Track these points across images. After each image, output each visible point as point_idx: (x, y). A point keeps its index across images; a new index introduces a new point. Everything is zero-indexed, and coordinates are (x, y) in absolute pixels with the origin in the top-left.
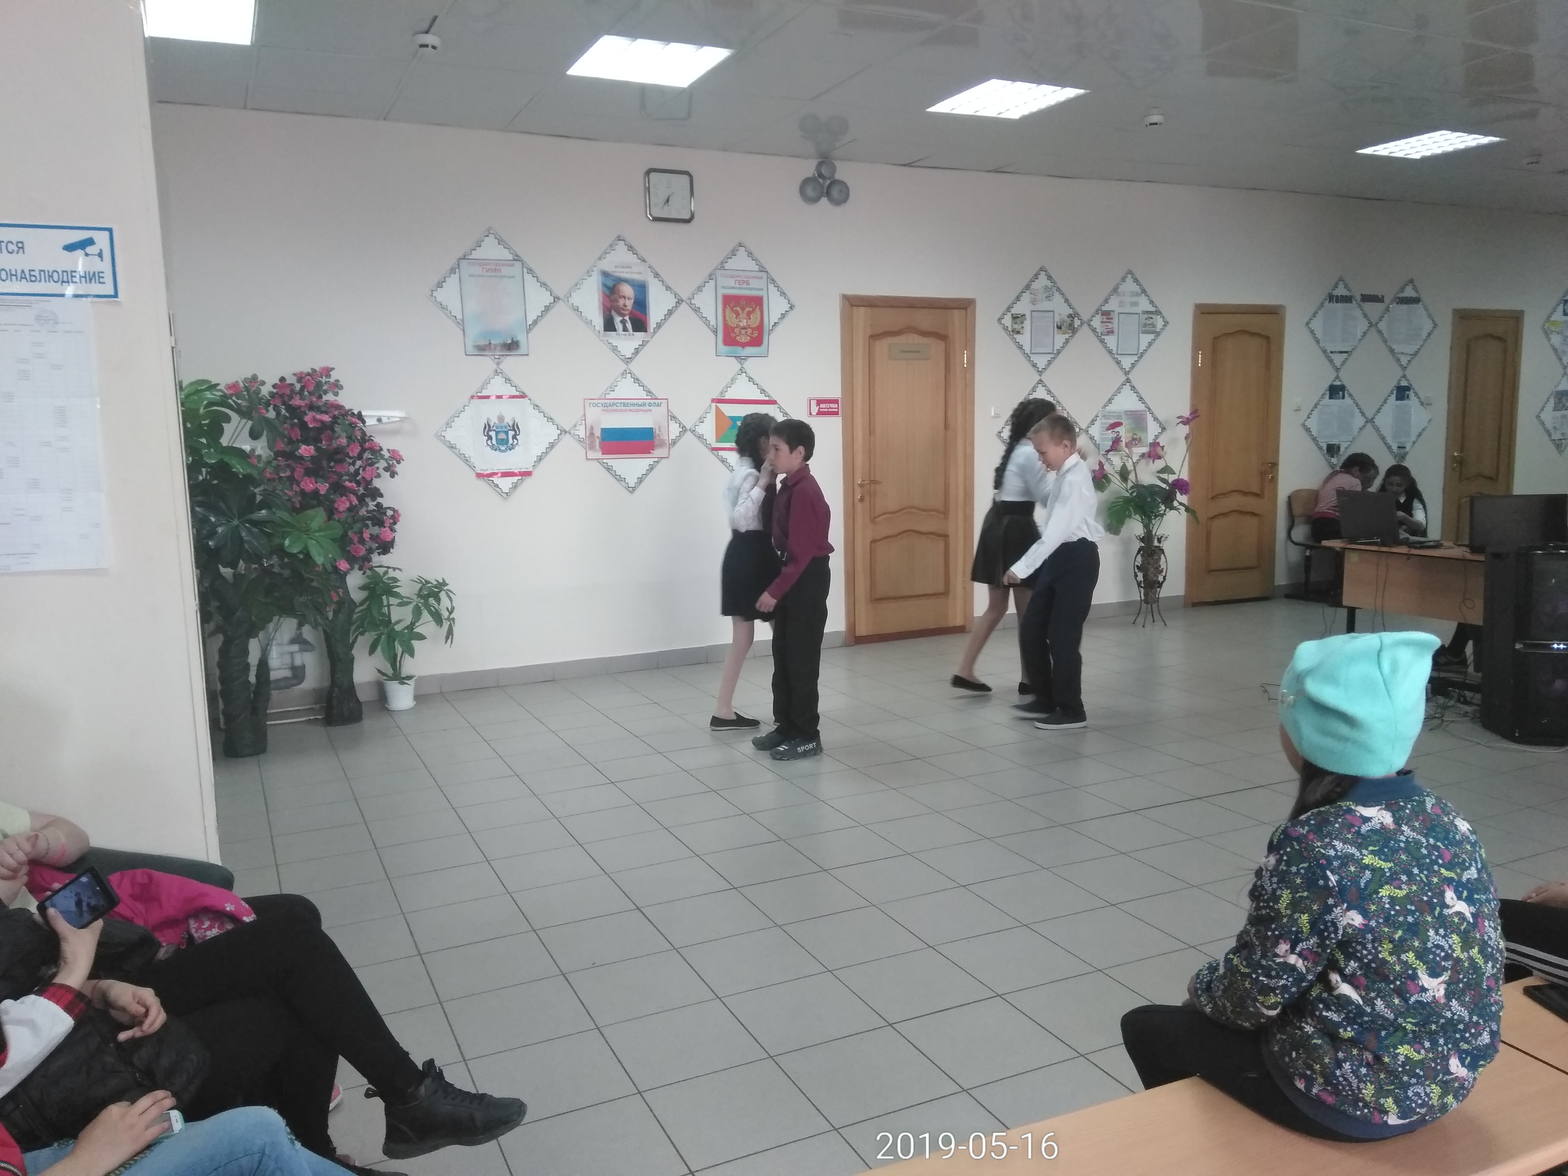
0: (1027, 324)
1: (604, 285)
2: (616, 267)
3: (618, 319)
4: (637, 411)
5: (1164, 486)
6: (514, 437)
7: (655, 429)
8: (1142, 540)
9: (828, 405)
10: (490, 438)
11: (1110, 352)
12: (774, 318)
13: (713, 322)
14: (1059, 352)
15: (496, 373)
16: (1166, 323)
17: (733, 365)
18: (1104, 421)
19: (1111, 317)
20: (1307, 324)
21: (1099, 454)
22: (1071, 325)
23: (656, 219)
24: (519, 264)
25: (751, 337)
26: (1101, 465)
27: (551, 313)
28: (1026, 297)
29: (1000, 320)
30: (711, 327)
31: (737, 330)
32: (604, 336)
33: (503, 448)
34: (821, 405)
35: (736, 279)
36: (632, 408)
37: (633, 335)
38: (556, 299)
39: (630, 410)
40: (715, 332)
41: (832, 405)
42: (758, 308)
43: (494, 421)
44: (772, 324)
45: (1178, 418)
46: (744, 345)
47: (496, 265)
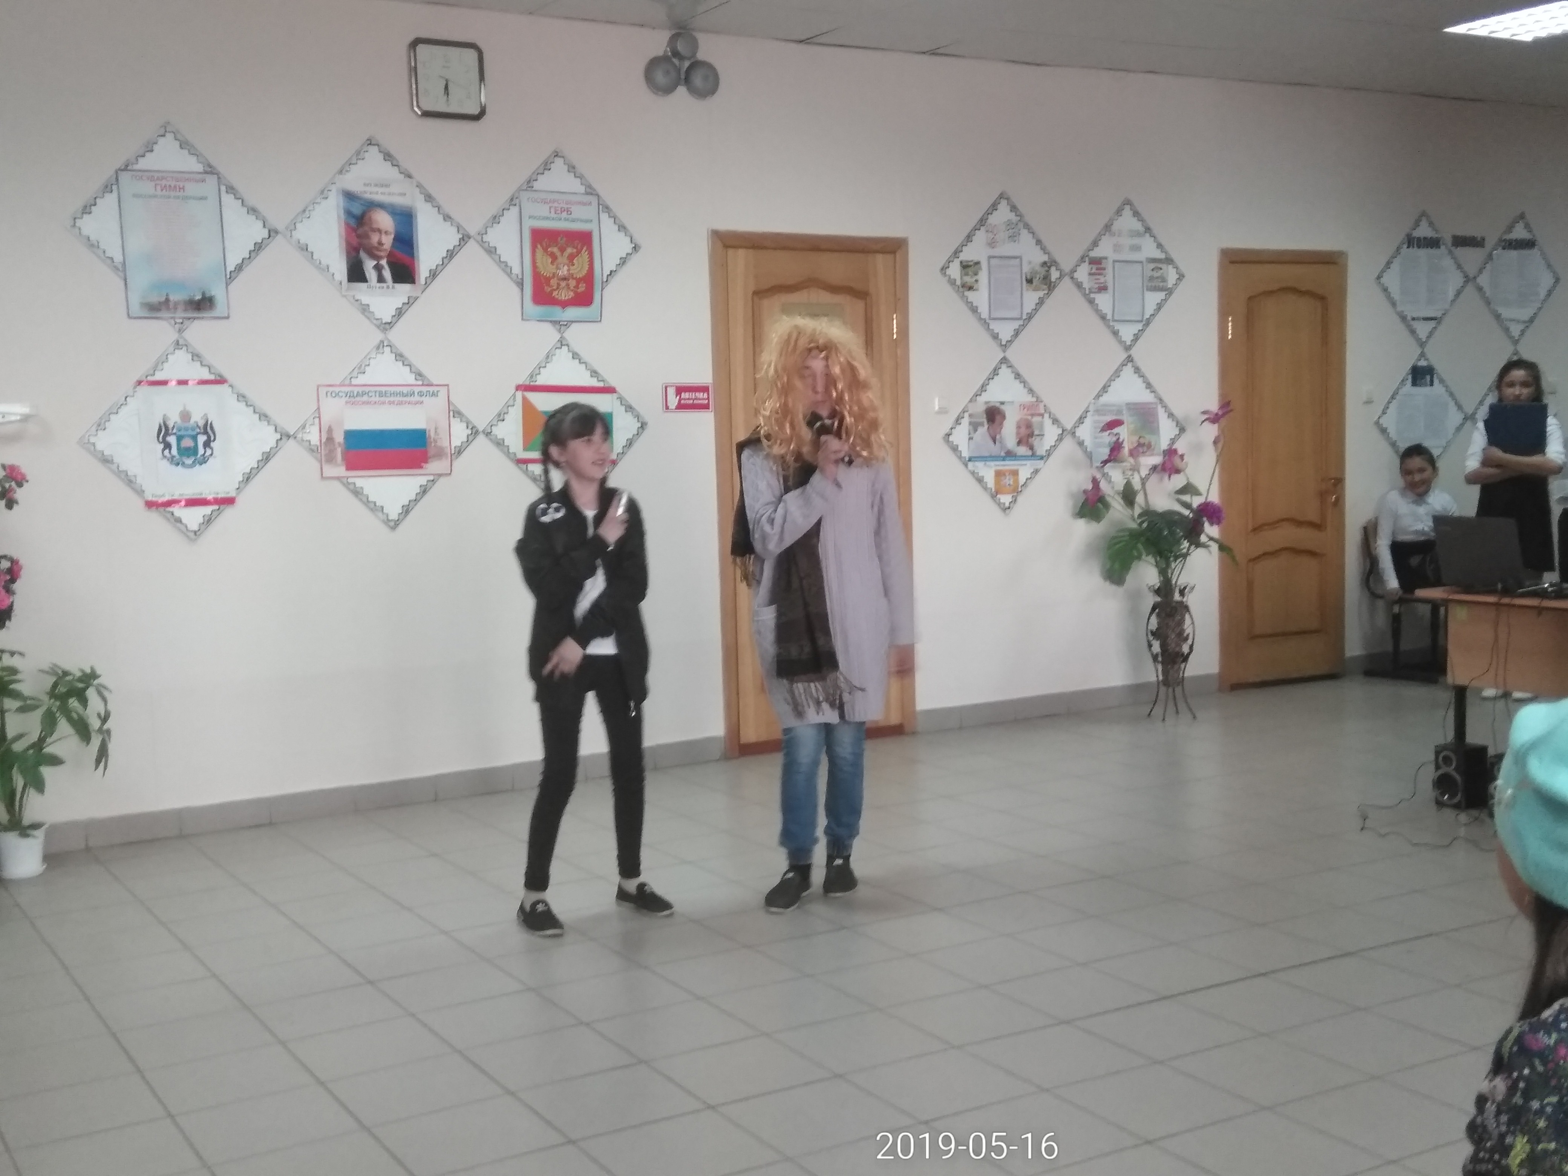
0: (983, 276)
1: (348, 213)
2: (365, 185)
3: (369, 265)
4: (400, 403)
5: (1186, 512)
6: (207, 444)
7: (429, 431)
8: (1158, 592)
9: (693, 395)
10: (168, 446)
11: (1103, 317)
12: (610, 264)
13: (516, 270)
14: (1030, 317)
15: (177, 345)
16: (1181, 277)
17: (549, 334)
18: (1097, 418)
19: (1102, 266)
20: (1379, 277)
21: (1091, 466)
22: (1046, 278)
23: (427, 114)
24: (212, 180)
25: (576, 293)
26: (1095, 482)
27: (264, 255)
28: (981, 236)
29: (944, 269)
30: (514, 276)
31: (553, 282)
32: (348, 289)
33: (189, 461)
34: (683, 394)
35: (550, 205)
36: (392, 399)
37: (393, 287)
38: (273, 233)
39: (390, 403)
40: (521, 284)
41: (700, 395)
42: (585, 248)
43: (174, 419)
44: (606, 272)
45: (1204, 413)
46: (564, 304)
47: (177, 180)
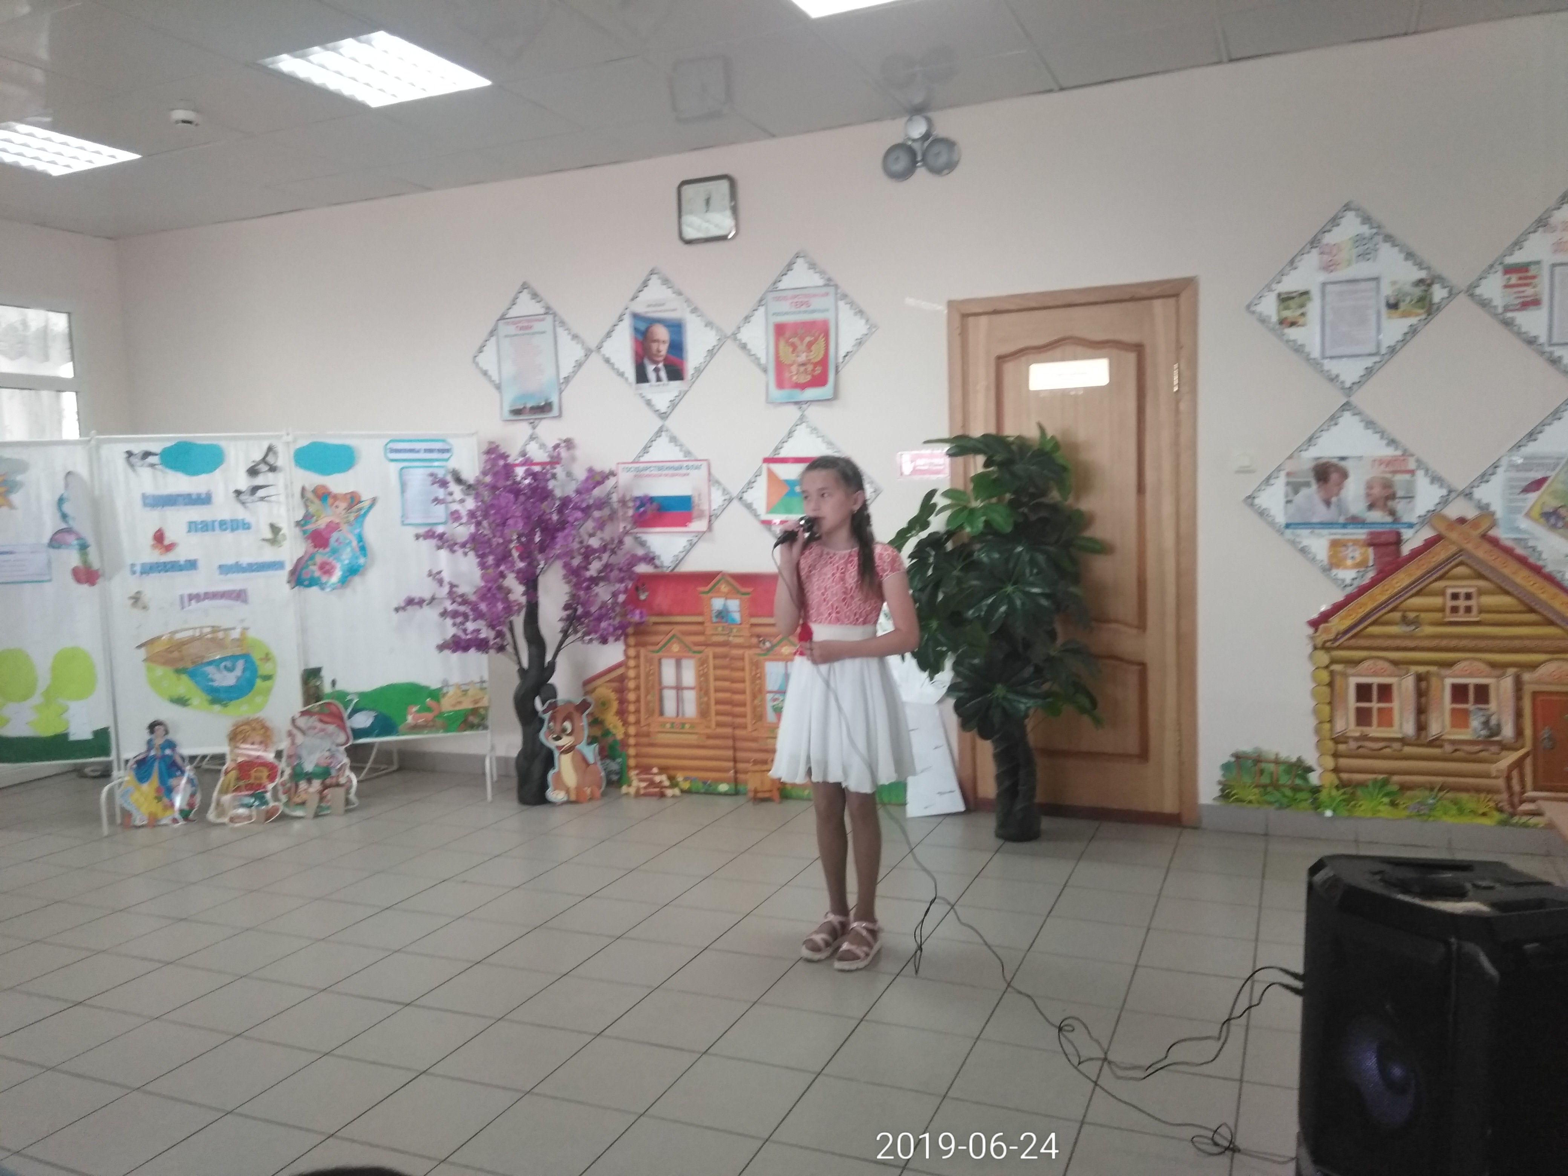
0: (1314, 308)
3: (650, 368)
4: (673, 475)
7: (694, 497)
9: (928, 461)
11: (1530, 342)
12: (846, 347)
14: (1393, 351)
15: (532, 438)
17: (790, 413)
18: (1514, 475)
19: (1532, 273)
22: (1424, 300)
23: (691, 242)
25: (813, 376)
27: (584, 368)
28: (1311, 260)
29: (1250, 307)
30: (761, 365)
31: (792, 368)
34: (918, 461)
35: (792, 301)
36: (668, 472)
37: (668, 384)
38: (588, 352)
39: (666, 475)
40: (765, 371)
41: (936, 461)
42: (822, 336)
46: (803, 387)
47: (529, 321)
